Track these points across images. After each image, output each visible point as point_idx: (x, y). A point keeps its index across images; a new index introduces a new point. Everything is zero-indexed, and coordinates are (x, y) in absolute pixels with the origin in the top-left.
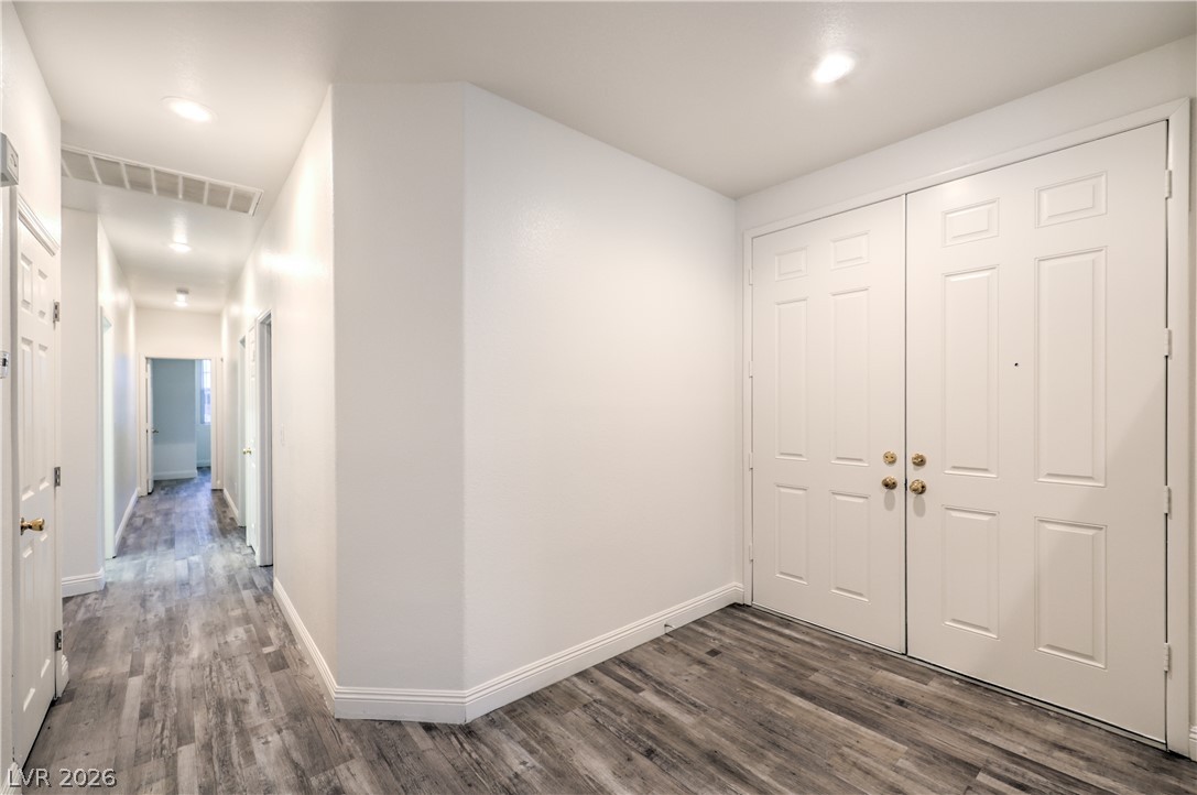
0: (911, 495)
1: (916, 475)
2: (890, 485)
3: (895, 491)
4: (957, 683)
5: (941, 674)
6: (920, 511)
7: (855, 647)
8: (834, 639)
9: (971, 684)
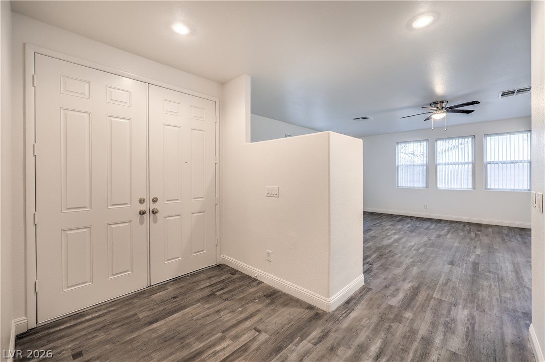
0: (152, 215)
1: (153, 206)
2: (142, 213)
3: (145, 216)
4: (171, 283)
5: (165, 284)
6: (155, 221)
7: (127, 298)
8: (114, 303)
9: (176, 280)
